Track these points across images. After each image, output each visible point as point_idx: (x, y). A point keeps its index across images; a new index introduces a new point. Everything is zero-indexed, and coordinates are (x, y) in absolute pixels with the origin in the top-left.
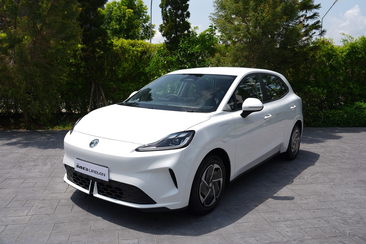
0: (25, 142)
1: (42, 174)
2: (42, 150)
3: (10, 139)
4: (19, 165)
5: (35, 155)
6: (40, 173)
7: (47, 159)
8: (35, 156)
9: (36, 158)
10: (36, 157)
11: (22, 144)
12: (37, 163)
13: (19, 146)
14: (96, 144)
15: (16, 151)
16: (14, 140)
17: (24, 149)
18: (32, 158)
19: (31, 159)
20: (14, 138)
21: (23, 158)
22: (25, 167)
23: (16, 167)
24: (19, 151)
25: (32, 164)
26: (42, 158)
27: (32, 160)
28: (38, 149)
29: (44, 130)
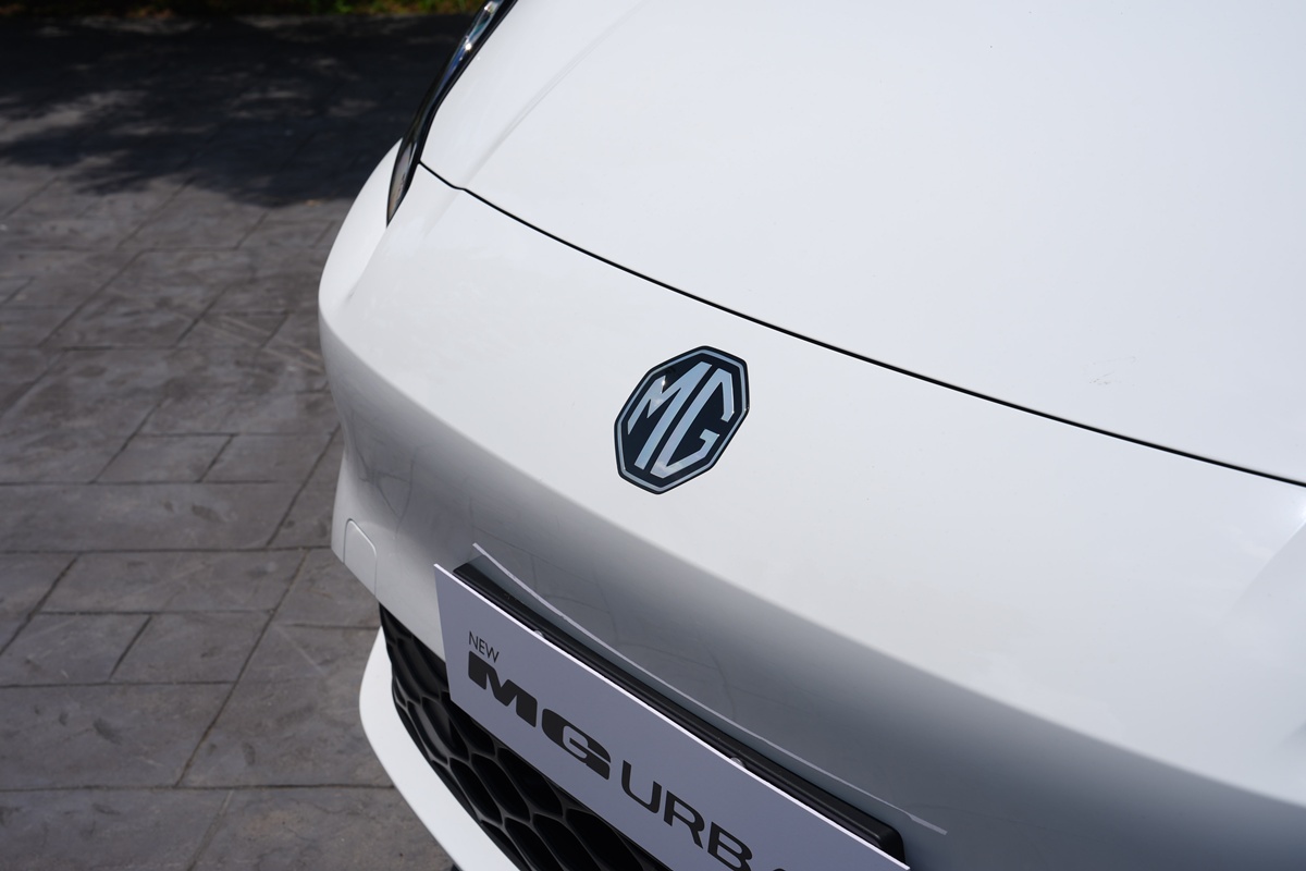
0: (144, 131)
1: (220, 507)
2: (254, 212)
3: (38, 104)
4: (48, 381)
5: (197, 266)
6: (198, 495)
7: (286, 313)
8: (195, 279)
9: (198, 307)
10: (194, 297)
11: (121, 153)
12: (198, 360)
13: (93, 173)
14: (710, 437)
15: (63, 226)
16: (67, 116)
17: (125, 202)
18: (163, 303)
19: (155, 321)
20: (69, 91)
21: (92, 308)
22: (89, 411)
23: (23, 401)
24: (79, 224)
25: (158, 370)
26: (242, 299)
27: (161, 330)
28: (230, 206)
29: (296, 20)
